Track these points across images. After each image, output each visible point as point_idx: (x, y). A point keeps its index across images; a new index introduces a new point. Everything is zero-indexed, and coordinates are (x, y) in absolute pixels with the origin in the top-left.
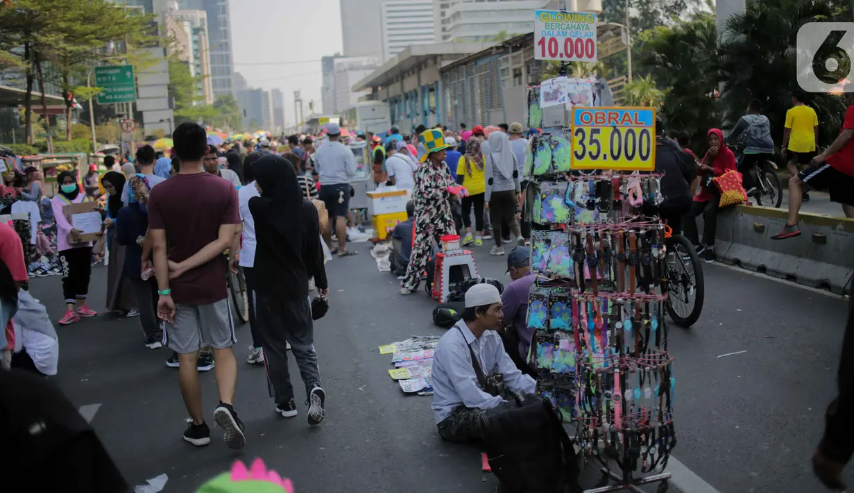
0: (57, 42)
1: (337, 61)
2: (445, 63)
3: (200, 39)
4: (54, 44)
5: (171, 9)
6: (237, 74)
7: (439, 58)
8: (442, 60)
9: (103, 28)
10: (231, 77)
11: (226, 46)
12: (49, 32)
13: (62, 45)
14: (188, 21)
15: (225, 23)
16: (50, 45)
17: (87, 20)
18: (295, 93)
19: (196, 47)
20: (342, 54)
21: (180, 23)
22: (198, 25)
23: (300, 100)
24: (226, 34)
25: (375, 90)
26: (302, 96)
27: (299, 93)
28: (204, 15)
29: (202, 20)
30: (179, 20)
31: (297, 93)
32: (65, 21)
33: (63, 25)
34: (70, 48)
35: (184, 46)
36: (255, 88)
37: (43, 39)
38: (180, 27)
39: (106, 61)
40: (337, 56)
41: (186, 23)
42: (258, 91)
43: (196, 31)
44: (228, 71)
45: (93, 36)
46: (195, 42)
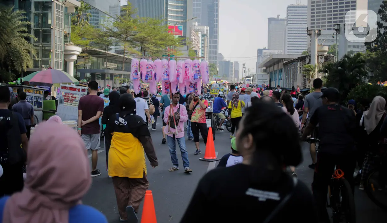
0: (151, 47)
1: (264, 51)
2: (285, 62)
3: (205, 39)
4: (150, 47)
5: (195, 25)
6: (220, 54)
7: (283, 60)
8: (285, 60)
9: (166, 43)
10: (217, 55)
11: (216, 42)
12: (149, 44)
13: (153, 48)
14: (201, 32)
15: (217, 32)
16: (148, 48)
17: (161, 39)
18: (243, 64)
19: (203, 42)
20: (267, 48)
21: (197, 32)
22: (205, 33)
23: (245, 68)
24: (217, 37)
25: (267, 68)
26: (246, 66)
27: (245, 65)
28: (208, 28)
29: (207, 30)
30: (197, 31)
31: (244, 65)
32: (154, 40)
33: (153, 41)
34: (155, 49)
35: (198, 42)
36: (227, 61)
37: (147, 46)
38: (196, 34)
39: (166, 53)
40: (265, 49)
41: (199, 33)
42: (229, 62)
43: (203, 36)
44: (216, 52)
45: (163, 45)
46: (202, 40)
